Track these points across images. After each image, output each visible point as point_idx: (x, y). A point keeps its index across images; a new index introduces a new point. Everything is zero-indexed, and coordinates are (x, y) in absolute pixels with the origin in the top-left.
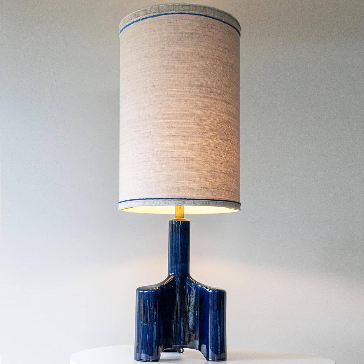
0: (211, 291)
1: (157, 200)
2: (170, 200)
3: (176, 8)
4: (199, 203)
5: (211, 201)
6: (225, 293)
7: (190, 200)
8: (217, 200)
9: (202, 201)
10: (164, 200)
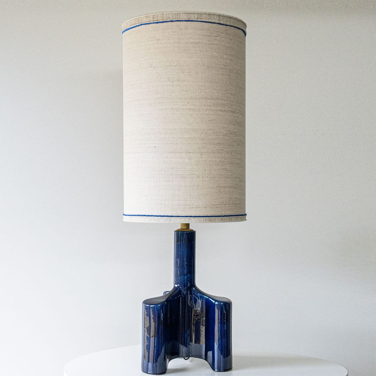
0: (216, 303)
1: (162, 217)
2: (175, 217)
3: (180, 17)
4: (205, 220)
5: (216, 217)
6: (230, 304)
7: (195, 218)
8: (223, 216)
9: (208, 218)
10: (169, 217)
